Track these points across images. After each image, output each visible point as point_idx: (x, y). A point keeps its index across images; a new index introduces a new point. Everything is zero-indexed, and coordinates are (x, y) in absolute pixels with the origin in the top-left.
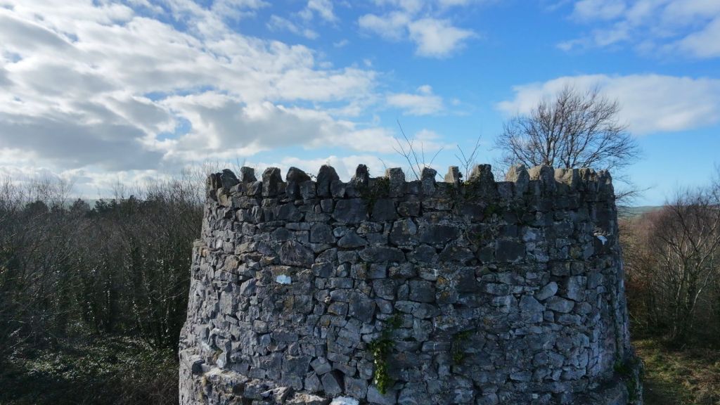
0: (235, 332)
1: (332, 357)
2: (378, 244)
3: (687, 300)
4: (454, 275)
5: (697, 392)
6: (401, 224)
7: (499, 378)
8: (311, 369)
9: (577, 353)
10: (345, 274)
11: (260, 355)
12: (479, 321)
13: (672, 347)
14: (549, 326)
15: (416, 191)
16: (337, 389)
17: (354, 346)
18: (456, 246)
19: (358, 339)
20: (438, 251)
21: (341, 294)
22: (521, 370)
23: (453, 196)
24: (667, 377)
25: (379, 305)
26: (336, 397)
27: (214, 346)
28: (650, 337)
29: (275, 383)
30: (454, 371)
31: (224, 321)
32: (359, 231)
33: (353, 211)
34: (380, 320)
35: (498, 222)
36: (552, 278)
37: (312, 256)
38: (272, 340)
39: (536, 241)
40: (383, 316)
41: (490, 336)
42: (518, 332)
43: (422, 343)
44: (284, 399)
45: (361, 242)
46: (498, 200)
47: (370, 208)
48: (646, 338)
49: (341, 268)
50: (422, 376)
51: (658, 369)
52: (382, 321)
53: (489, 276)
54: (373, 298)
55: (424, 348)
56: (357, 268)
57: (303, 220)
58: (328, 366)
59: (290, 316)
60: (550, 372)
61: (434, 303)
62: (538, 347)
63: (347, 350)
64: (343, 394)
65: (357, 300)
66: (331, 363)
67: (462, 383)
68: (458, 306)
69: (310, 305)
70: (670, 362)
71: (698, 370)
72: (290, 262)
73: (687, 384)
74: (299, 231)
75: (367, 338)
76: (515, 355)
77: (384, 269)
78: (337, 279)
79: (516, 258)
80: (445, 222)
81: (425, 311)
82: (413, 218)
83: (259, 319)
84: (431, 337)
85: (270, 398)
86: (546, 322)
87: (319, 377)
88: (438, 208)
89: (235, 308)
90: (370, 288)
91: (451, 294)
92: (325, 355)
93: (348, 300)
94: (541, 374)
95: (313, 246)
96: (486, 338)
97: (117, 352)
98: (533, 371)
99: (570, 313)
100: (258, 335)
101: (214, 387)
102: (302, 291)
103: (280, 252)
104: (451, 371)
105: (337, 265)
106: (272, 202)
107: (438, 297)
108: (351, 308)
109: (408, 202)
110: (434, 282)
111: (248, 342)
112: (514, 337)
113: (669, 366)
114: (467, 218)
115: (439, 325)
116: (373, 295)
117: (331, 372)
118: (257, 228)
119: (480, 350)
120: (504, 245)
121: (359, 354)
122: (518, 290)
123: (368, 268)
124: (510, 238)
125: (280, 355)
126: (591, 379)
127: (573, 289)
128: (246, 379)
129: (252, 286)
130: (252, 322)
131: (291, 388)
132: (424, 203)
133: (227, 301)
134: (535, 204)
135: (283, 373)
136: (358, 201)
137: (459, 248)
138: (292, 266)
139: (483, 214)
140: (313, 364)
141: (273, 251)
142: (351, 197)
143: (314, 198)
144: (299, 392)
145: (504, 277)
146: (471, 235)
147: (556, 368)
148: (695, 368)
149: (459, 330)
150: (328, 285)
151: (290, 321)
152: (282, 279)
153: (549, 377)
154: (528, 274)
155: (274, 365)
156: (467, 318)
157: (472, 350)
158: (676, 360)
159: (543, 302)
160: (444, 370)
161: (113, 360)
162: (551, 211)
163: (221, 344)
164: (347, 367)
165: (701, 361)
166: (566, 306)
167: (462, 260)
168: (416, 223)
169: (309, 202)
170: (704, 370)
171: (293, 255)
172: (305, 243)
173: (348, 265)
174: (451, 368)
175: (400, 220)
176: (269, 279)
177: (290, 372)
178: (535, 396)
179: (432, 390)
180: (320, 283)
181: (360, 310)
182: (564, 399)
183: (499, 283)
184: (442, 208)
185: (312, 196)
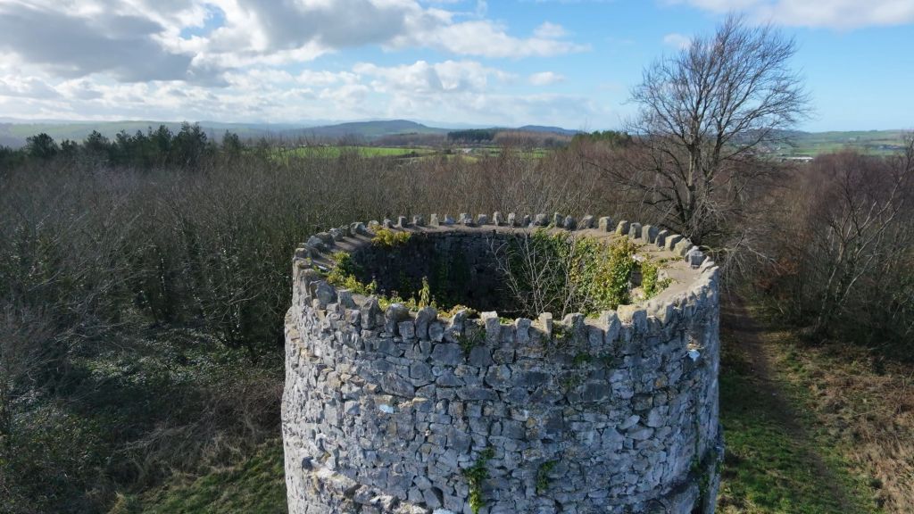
0: (342, 443)
1: (432, 477)
2: (474, 385)
3: (838, 290)
4: (543, 416)
5: (823, 398)
6: (495, 370)
7: (579, 497)
8: (414, 484)
9: (652, 470)
10: (443, 412)
11: (367, 467)
12: (564, 453)
13: (810, 342)
14: (628, 452)
15: (511, 340)
16: (437, 503)
17: (452, 471)
18: (546, 389)
19: (456, 465)
20: (530, 393)
21: (440, 428)
22: (599, 490)
23: (545, 346)
24: (795, 379)
25: (474, 439)
26: (437, 509)
27: (322, 448)
28: (788, 328)
29: (381, 490)
30: (539, 492)
31: (330, 430)
32: (456, 372)
33: (450, 355)
34: (475, 451)
35: (587, 368)
36: (634, 412)
37: (413, 389)
38: (377, 456)
39: (622, 381)
40: (477, 448)
41: (572, 465)
42: (598, 459)
43: (512, 471)
44: (391, 507)
45: (459, 382)
46: (589, 350)
47: (467, 354)
48: (785, 330)
49: (440, 405)
50: (511, 497)
51: (789, 369)
52: (477, 452)
53: (575, 417)
54: (470, 433)
55: (514, 475)
56: (455, 407)
57: (403, 356)
58: (429, 484)
59: (394, 440)
60: (624, 489)
61: (524, 439)
62: (616, 470)
63: (446, 473)
64: (442, 507)
65: (455, 435)
66: (432, 482)
67: (546, 501)
68: (545, 441)
69: (412, 434)
70: (804, 360)
71: (831, 370)
72: (392, 392)
73: (815, 388)
74: (399, 366)
75: (464, 466)
76: (593, 478)
77: (479, 409)
78: (436, 415)
79: (602, 397)
80: (537, 369)
81: (516, 446)
82: (507, 365)
83: (364, 437)
84: (520, 466)
85: (378, 505)
86: (625, 449)
87: (422, 491)
88: (531, 356)
89: (341, 422)
90: (466, 425)
91: (539, 432)
92: (426, 475)
93: (446, 434)
94: (616, 492)
95: (413, 381)
96: (569, 466)
97: (184, 349)
98: (610, 489)
99: (649, 439)
100: (364, 451)
101: (326, 487)
102: (404, 421)
103: (381, 381)
104: (536, 492)
105: (436, 401)
106: (372, 335)
107: (527, 434)
108: (449, 441)
109: (503, 350)
110: (525, 422)
111: (355, 455)
112: (595, 463)
113: (800, 366)
114: (558, 366)
115: (528, 457)
116: (469, 430)
117: (432, 489)
118: (357, 354)
119: (563, 475)
120: (591, 387)
121: (456, 477)
122: (602, 425)
123: (465, 406)
124: (598, 381)
125: (385, 470)
126: (664, 486)
127: (653, 419)
128: (354, 484)
129: (356, 407)
130: (358, 439)
131: (397, 497)
132: (518, 352)
133: (332, 413)
134: (624, 349)
135: (389, 484)
136: (456, 346)
137: (549, 392)
138: (393, 395)
139: (574, 361)
140: (415, 481)
141: (375, 380)
142: (449, 342)
143: (413, 338)
144: (403, 501)
145: (589, 416)
146: (560, 381)
147: (631, 485)
148: (828, 368)
149: (545, 461)
150: (428, 419)
151: (394, 444)
152: (385, 409)
153: (624, 493)
154: (611, 412)
155: (380, 477)
156: (552, 450)
157: (556, 476)
158: (811, 358)
159: (623, 432)
160: (530, 492)
161: (183, 361)
162: (638, 352)
163: (330, 448)
164: (446, 487)
165: (838, 360)
166: (646, 433)
167: (551, 402)
168: (509, 368)
169: (409, 341)
170: (838, 372)
171: (393, 385)
172: (405, 376)
173: (447, 403)
174: (537, 489)
175: (495, 366)
176: (372, 406)
177: (395, 485)
178: (610, 508)
179: (519, 507)
180: (420, 416)
181: (457, 443)
182: (636, 509)
183: (584, 421)
184: (535, 356)
185: (410, 336)
